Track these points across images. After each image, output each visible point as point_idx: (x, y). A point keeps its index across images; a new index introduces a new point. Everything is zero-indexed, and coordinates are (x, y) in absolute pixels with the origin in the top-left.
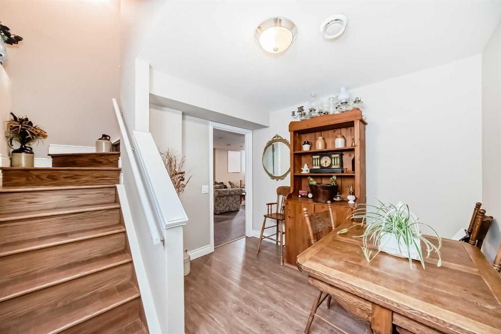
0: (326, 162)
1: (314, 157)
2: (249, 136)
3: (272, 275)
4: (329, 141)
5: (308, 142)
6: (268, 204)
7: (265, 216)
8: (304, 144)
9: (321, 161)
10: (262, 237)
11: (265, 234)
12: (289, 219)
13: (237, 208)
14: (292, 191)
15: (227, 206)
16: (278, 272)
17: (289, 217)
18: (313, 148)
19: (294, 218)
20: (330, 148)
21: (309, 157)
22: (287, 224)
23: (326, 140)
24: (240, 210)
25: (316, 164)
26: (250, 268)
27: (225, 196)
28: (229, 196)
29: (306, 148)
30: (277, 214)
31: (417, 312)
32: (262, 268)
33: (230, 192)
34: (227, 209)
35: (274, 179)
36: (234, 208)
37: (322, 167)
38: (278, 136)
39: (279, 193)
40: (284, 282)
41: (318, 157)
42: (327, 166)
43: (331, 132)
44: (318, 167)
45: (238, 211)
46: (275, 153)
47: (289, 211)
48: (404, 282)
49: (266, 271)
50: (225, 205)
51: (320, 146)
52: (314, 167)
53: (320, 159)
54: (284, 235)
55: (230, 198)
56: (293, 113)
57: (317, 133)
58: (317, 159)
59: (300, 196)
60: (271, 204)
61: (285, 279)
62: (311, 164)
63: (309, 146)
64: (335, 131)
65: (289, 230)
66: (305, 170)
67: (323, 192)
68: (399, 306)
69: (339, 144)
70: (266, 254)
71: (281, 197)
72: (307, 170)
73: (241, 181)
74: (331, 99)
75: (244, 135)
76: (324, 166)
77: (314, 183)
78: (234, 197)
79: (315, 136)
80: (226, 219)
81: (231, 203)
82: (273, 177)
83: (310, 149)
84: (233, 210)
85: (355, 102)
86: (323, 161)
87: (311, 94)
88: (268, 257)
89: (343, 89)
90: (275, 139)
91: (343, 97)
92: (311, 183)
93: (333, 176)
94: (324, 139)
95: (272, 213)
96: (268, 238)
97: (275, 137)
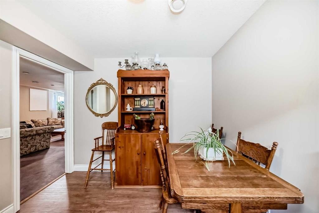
0: (144, 103)
1: (136, 99)
2: (69, 75)
3: (107, 203)
4: (146, 89)
5: (130, 87)
6: (95, 139)
7: (93, 151)
8: (127, 89)
9: (141, 102)
10: (90, 170)
11: (93, 166)
12: (119, 149)
13: (47, 146)
14: (119, 126)
15: (32, 146)
16: (112, 198)
17: (120, 147)
18: (135, 92)
19: (125, 147)
20: (146, 93)
21: (131, 99)
22: (118, 153)
23: (144, 88)
24: (51, 147)
25: (138, 104)
26: (82, 208)
27: (30, 135)
28: (35, 135)
29: (130, 92)
30: (103, 146)
31: (261, 198)
32: (94, 201)
33: (36, 131)
34: (32, 150)
35: (98, 116)
36: (43, 147)
37: (142, 107)
38: (103, 80)
39: (104, 128)
40: (120, 205)
41: (139, 99)
42: (145, 106)
43: (146, 83)
44: (139, 107)
45: (48, 148)
46: (94, 94)
47: (119, 143)
48: (236, 178)
49: (100, 202)
50: (29, 145)
51: (140, 92)
52: (136, 107)
53: (140, 101)
54: (114, 163)
55: (37, 137)
56: (120, 64)
57: (137, 83)
58: (138, 100)
59: (125, 129)
60: (98, 138)
61: (121, 202)
62: (133, 104)
63: (132, 90)
64: (149, 82)
65: (120, 158)
66: (129, 108)
67: (147, 124)
68: (253, 199)
69: (153, 91)
70: (94, 184)
71: (106, 131)
72: (131, 109)
73: (48, 119)
74: (150, 59)
75: (63, 74)
76: (143, 105)
77: (139, 118)
78: (42, 135)
79: (136, 84)
80: (34, 161)
81: (38, 143)
82: (97, 115)
83: (132, 93)
84: (40, 148)
85: (164, 65)
86: (142, 102)
87: (135, 53)
88: (98, 187)
89: (157, 55)
90: (100, 82)
91: (157, 60)
92: (136, 118)
93: (151, 113)
94: (142, 86)
95: (99, 146)
96: (95, 169)
97: (100, 80)
